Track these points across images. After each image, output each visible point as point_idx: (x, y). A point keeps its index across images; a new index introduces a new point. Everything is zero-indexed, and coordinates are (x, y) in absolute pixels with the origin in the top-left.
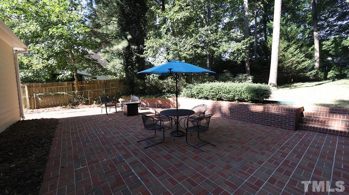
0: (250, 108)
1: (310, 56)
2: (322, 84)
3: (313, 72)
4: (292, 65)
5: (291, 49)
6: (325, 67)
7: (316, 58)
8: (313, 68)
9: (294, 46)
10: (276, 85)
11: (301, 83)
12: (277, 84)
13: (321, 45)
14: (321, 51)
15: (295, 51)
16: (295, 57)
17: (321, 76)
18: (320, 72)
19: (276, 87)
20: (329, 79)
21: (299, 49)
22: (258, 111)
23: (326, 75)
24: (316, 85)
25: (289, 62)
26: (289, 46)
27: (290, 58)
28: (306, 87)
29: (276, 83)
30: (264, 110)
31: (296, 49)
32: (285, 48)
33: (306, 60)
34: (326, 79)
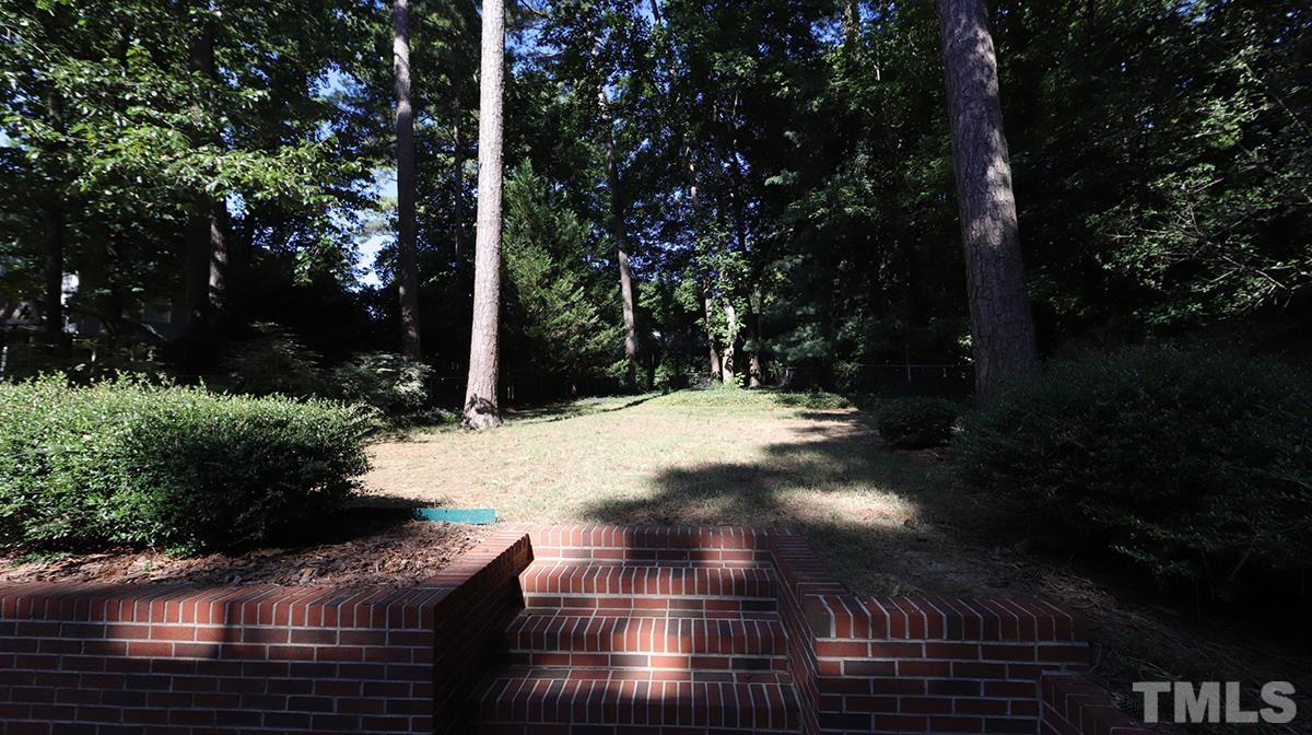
0: (113, 631)
1: (611, 316)
2: (642, 402)
3: (622, 364)
4: (568, 336)
5: (564, 284)
6: (648, 355)
7: (627, 326)
8: (621, 354)
9: (570, 276)
10: (495, 403)
11: (595, 400)
12: (498, 399)
13: (635, 293)
14: (636, 309)
15: (573, 292)
16: (574, 310)
17: (642, 379)
18: (638, 369)
19: (493, 414)
20: (657, 389)
21: (582, 288)
22: (181, 650)
23: (651, 376)
24: (629, 405)
25: (557, 324)
26: (555, 274)
27: (559, 313)
28: (605, 410)
29: (495, 397)
30: (227, 635)
31: (576, 287)
32: (544, 275)
33: (604, 328)
34: (651, 388)
